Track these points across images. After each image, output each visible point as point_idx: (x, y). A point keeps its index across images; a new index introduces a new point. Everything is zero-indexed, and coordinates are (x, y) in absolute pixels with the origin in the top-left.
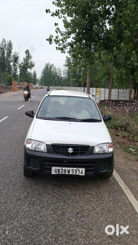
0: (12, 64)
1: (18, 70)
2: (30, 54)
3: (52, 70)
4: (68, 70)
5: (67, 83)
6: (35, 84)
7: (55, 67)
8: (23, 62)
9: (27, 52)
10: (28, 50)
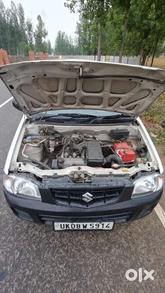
0: (26, 32)
1: (34, 39)
2: (42, 20)
3: (64, 38)
4: (79, 38)
5: (78, 51)
6: (50, 54)
7: (66, 35)
8: (37, 30)
9: (39, 18)
10: (39, 15)
